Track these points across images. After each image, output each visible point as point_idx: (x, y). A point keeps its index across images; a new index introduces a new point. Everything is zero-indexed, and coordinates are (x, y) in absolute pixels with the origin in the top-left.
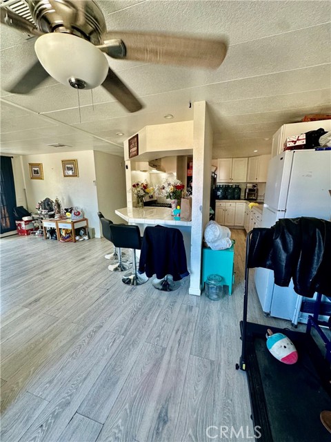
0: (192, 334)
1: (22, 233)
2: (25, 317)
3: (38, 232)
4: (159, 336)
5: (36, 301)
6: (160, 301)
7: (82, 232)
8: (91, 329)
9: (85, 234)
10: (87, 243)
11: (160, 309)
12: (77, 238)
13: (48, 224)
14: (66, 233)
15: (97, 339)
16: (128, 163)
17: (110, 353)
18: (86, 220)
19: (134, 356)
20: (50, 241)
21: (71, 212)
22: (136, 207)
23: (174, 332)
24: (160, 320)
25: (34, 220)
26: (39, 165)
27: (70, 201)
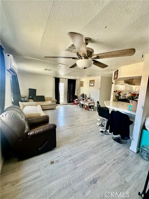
0: (121, 166)
1: (74, 104)
2: (69, 129)
3: (79, 104)
4: (106, 157)
5: (72, 125)
6: (113, 145)
7: (92, 107)
8: (83, 141)
9: (93, 108)
10: (93, 112)
11: (111, 148)
12: (90, 109)
13: (82, 102)
14: (86, 107)
15: (84, 145)
16: (114, 81)
17: (86, 151)
18: (94, 103)
19: (93, 157)
20: (81, 108)
21: (89, 99)
22: (114, 101)
23: (113, 159)
24: (109, 151)
25: (78, 100)
26: (83, 82)
27: (90, 95)
